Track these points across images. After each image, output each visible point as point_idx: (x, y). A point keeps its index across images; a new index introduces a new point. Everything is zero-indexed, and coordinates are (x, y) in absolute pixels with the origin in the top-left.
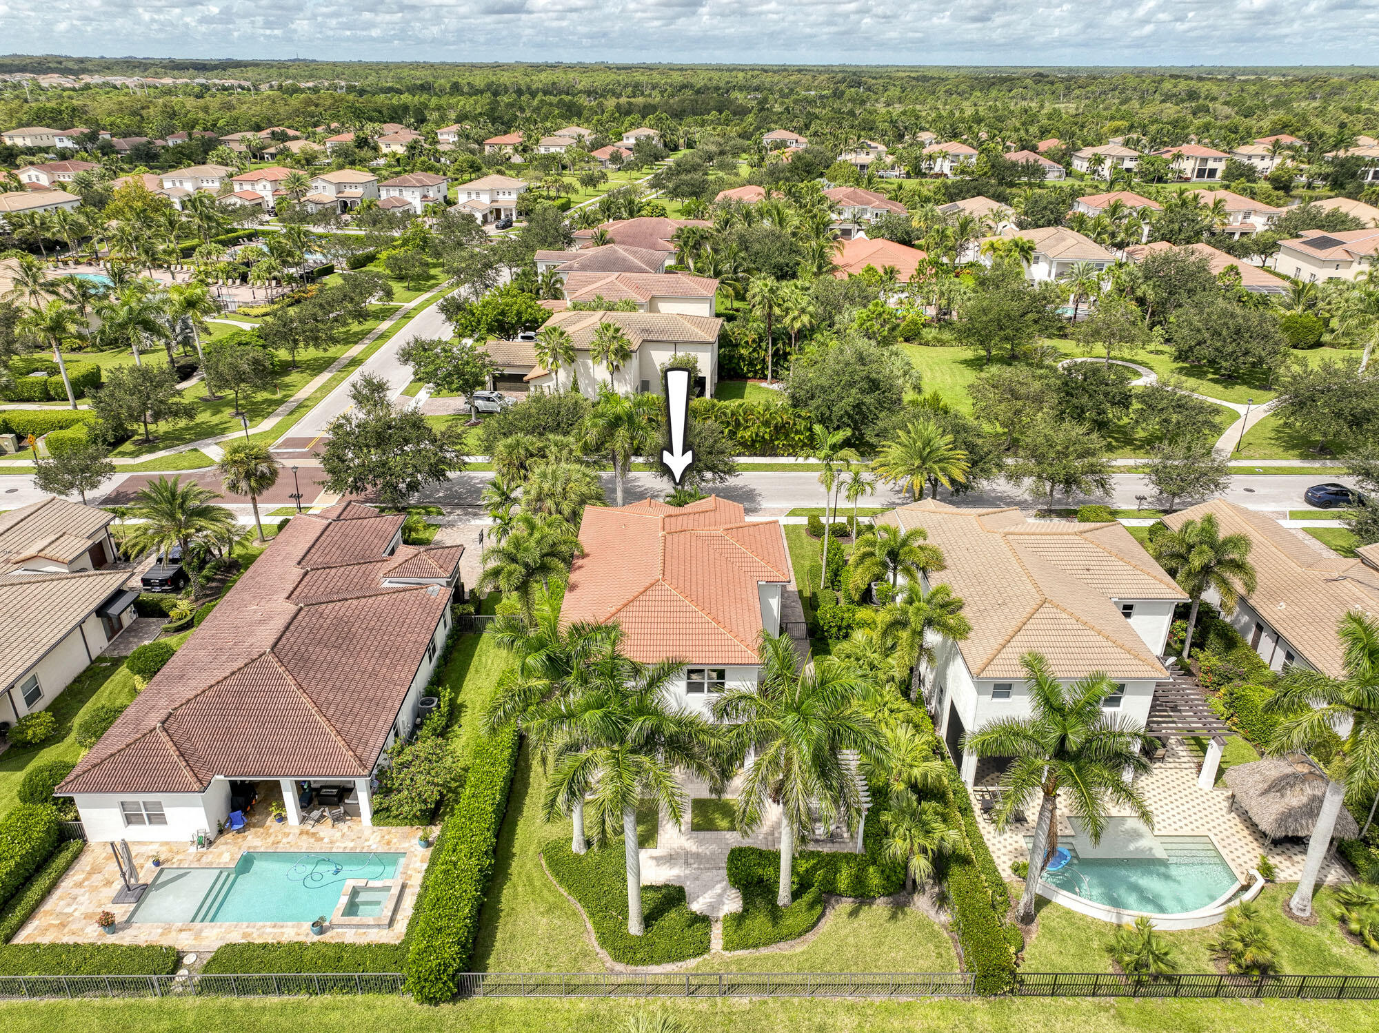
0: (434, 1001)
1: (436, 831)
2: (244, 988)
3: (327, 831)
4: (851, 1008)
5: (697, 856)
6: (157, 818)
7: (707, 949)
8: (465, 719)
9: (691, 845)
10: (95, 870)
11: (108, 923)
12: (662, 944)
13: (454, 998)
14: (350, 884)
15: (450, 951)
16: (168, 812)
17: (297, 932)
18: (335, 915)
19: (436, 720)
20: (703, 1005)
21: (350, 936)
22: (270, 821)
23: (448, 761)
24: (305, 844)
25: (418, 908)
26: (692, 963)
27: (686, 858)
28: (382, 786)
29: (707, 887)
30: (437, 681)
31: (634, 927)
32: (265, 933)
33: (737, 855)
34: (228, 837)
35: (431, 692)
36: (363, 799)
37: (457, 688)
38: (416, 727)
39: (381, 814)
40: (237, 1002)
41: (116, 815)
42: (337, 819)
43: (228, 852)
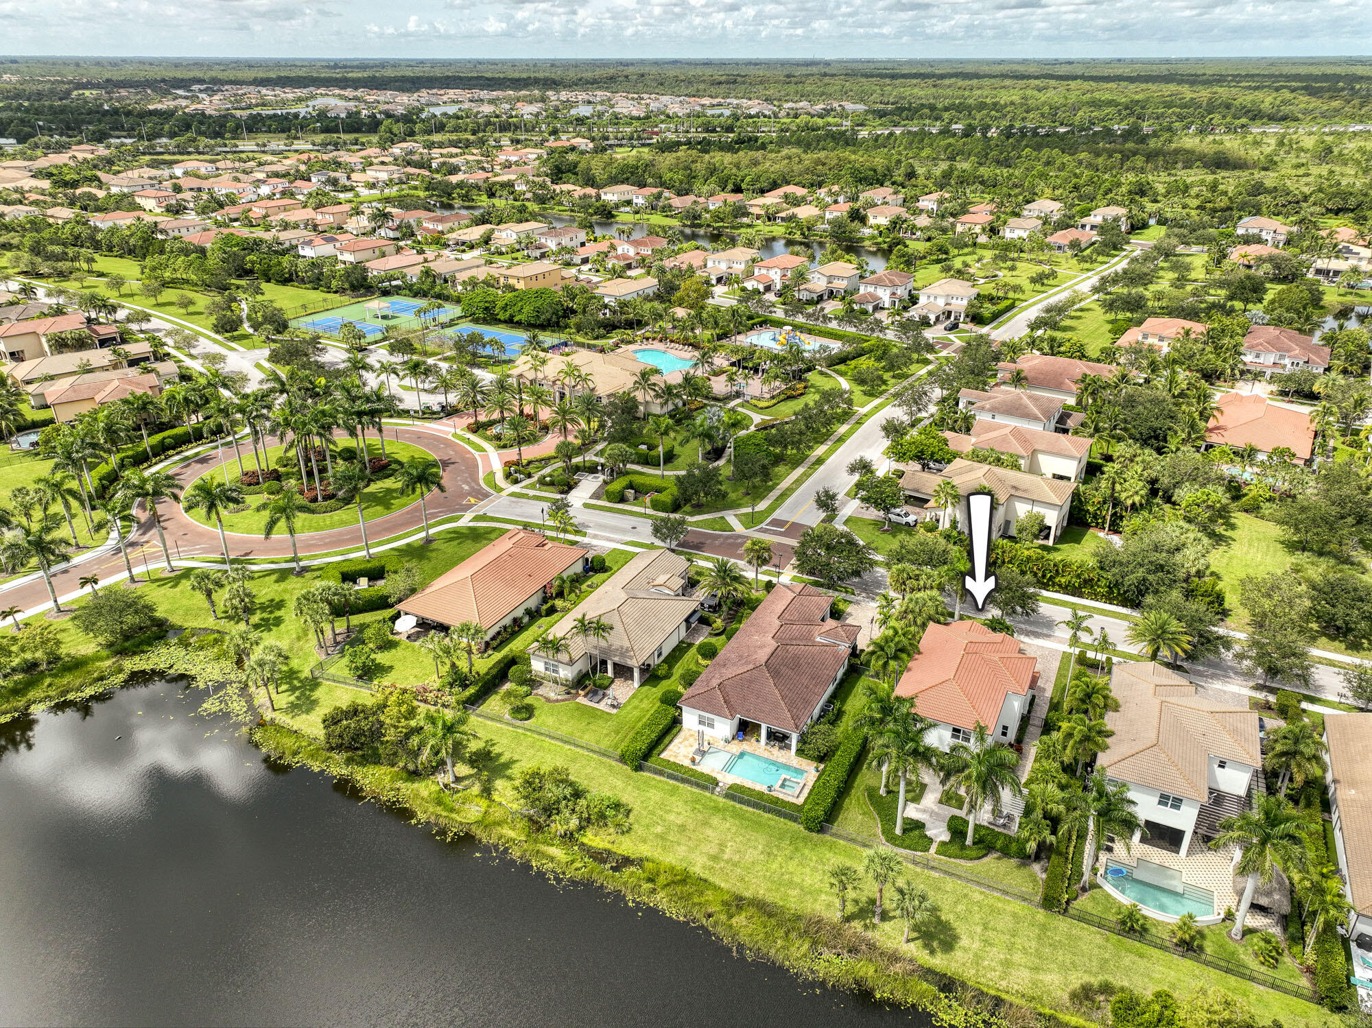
0: (810, 829)
1: (822, 766)
2: (741, 801)
3: (775, 751)
4: (981, 893)
5: (937, 814)
6: (711, 725)
7: (928, 850)
8: (844, 719)
9: (935, 808)
10: (686, 739)
11: (693, 761)
12: (908, 842)
13: (818, 832)
14: (784, 776)
15: (820, 812)
16: (716, 724)
17: (761, 787)
18: (777, 786)
19: (831, 716)
20: (918, 870)
21: (781, 796)
22: (753, 740)
23: (833, 737)
24: (766, 755)
25: (810, 794)
26: (919, 853)
27: (932, 813)
28: (803, 740)
29: (935, 828)
30: (834, 696)
31: (898, 831)
32: (748, 784)
33: (953, 818)
34: (736, 742)
35: (830, 701)
36: (794, 742)
37: (843, 702)
38: (820, 717)
39: (800, 752)
40: (738, 806)
41: (696, 719)
42: (781, 748)
43: (736, 747)
